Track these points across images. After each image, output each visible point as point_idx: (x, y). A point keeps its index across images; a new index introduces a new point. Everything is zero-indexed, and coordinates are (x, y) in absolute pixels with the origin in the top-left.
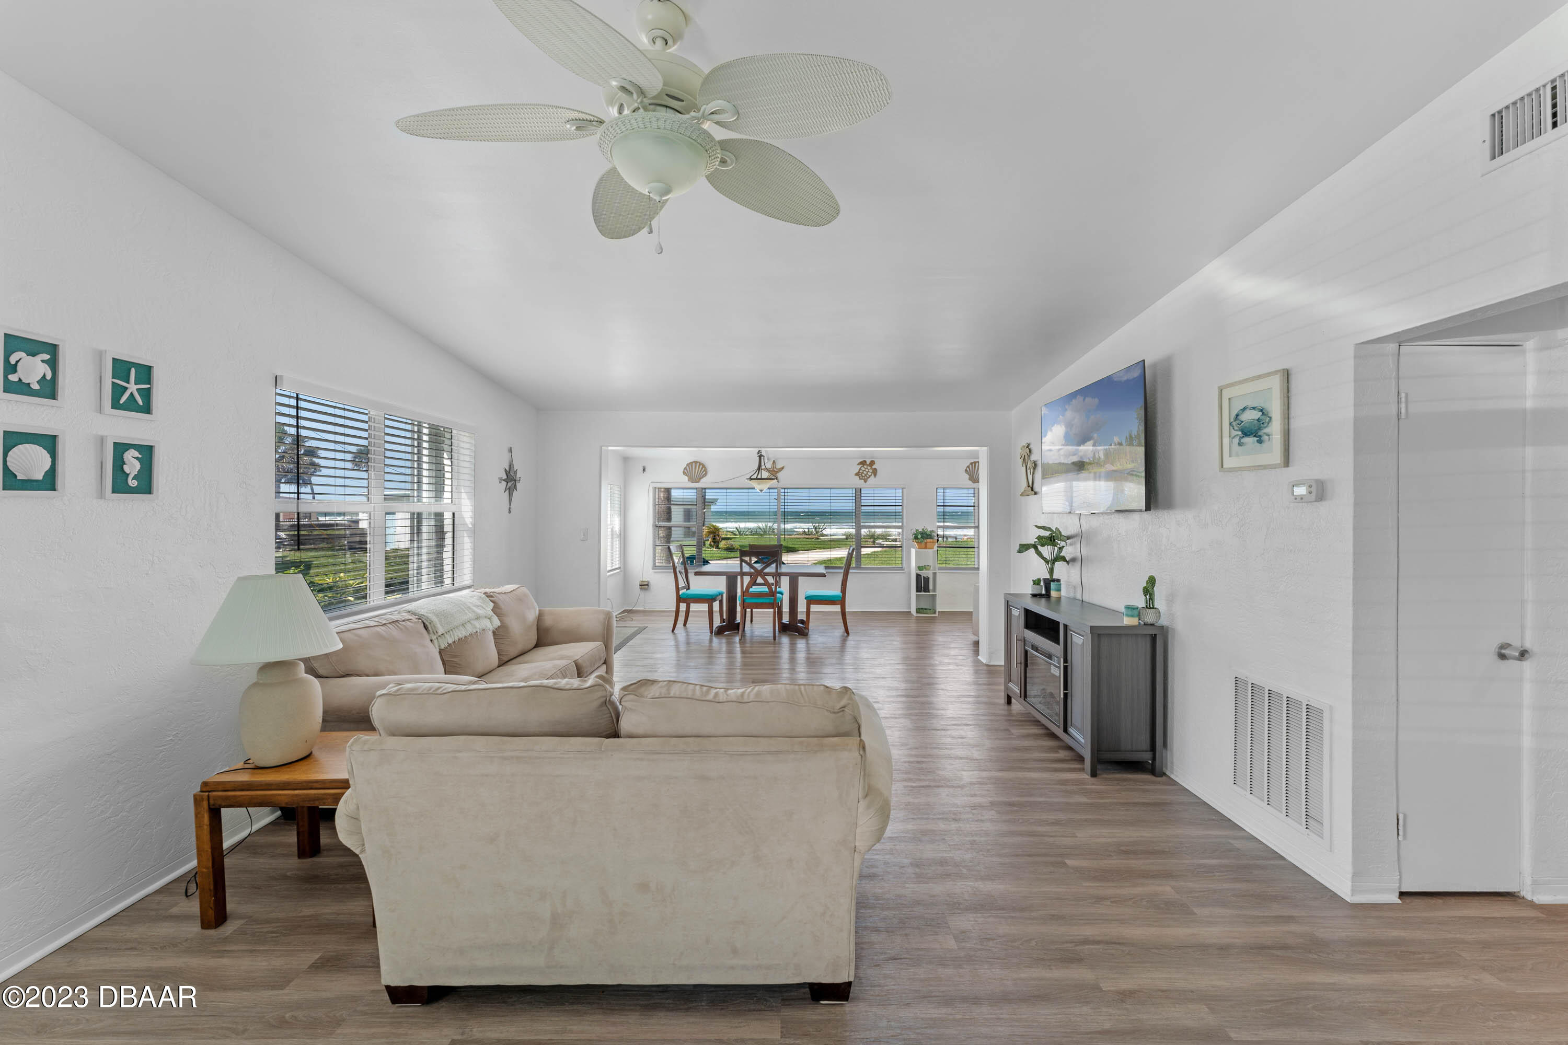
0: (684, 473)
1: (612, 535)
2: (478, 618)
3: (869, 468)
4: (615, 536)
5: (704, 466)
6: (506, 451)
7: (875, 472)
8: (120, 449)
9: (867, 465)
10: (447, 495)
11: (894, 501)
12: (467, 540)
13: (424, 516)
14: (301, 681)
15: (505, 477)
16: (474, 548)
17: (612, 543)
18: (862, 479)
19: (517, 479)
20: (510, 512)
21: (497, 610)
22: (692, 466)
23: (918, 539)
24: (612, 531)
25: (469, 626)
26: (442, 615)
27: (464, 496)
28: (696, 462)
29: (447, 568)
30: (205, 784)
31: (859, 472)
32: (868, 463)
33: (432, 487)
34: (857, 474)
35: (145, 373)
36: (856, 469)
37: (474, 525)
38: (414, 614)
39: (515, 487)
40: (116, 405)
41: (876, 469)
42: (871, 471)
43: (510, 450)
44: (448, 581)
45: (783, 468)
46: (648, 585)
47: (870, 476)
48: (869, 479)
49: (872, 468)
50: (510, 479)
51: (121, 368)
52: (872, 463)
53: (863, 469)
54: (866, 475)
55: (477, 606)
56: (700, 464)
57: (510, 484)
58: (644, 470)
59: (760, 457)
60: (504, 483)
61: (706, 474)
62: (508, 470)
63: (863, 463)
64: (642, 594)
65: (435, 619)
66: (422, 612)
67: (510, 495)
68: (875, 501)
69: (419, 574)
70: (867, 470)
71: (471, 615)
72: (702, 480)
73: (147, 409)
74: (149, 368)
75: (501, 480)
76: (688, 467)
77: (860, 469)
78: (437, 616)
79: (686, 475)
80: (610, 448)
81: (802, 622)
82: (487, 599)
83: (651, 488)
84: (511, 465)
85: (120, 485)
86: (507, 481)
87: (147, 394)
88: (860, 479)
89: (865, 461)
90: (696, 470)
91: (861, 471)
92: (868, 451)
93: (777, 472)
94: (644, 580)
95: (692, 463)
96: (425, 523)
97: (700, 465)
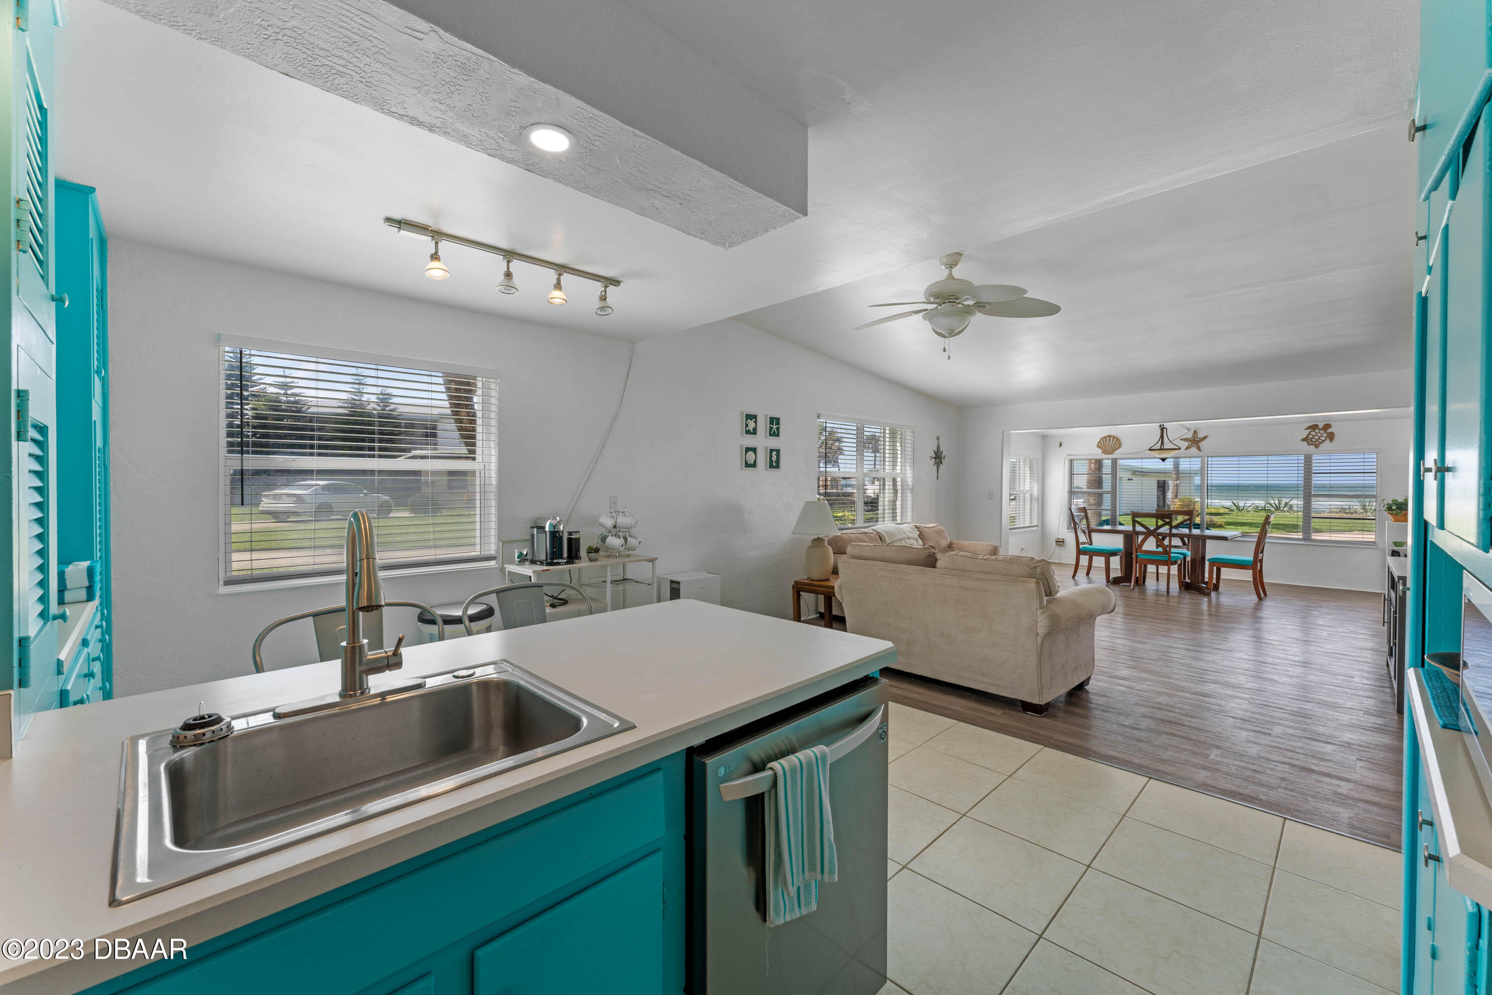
0: (1098, 446)
1: (1031, 498)
2: (909, 538)
3: (1322, 432)
4: (1033, 500)
5: (1118, 439)
6: (936, 439)
7: (1331, 437)
8: (771, 451)
9: (1320, 429)
10: (899, 468)
11: (1362, 468)
12: (909, 495)
13: (886, 480)
14: (826, 547)
15: (934, 456)
16: (913, 500)
17: (1031, 506)
18: (1312, 444)
19: (943, 456)
20: (937, 478)
21: (921, 536)
22: (1106, 440)
23: (1392, 510)
24: (1031, 496)
25: (903, 541)
26: (889, 533)
27: (908, 468)
28: (1110, 436)
29: (899, 510)
30: (796, 581)
31: (1307, 437)
32: (1321, 427)
33: (891, 463)
34: (1303, 440)
35: (778, 420)
36: (1305, 434)
37: (913, 486)
38: (875, 531)
39: (941, 462)
40: (770, 435)
41: (1332, 434)
42: (1325, 435)
43: (938, 438)
44: (898, 518)
45: (1206, 437)
46: (1063, 542)
47: (1323, 441)
48: (1321, 445)
49: (1326, 432)
50: (938, 457)
51: (772, 419)
52: (1327, 426)
53: (1313, 433)
54: (1317, 440)
55: (909, 532)
56: (1114, 437)
57: (937, 460)
58: (1061, 445)
59: (1162, 430)
60: (934, 460)
61: (1120, 447)
62: (936, 451)
63: (1314, 427)
64: (1058, 549)
65: (885, 535)
66: (879, 530)
67: (938, 467)
68: (1332, 468)
69: (884, 513)
70: (1319, 435)
71: (904, 536)
72: (1116, 452)
73: (779, 436)
74: (779, 418)
75: (931, 458)
76: (1102, 441)
77: (1309, 434)
78: (886, 533)
79: (1100, 448)
80: (1012, 432)
81: (1206, 583)
82: (916, 529)
83: (1067, 460)
84: (938, 448)
85: (771, 466)
86: (935, 458)
87: (778, 429)
88: (1309, 444)
89: (1317, 426)
90: (1110, 444)
91: (1311, 436)
92: (1321, 416)
93: (1199, 442)
94: (1059, 537)
95: (1105, 437)
96: (887, 483)
97: (1113, 439)
